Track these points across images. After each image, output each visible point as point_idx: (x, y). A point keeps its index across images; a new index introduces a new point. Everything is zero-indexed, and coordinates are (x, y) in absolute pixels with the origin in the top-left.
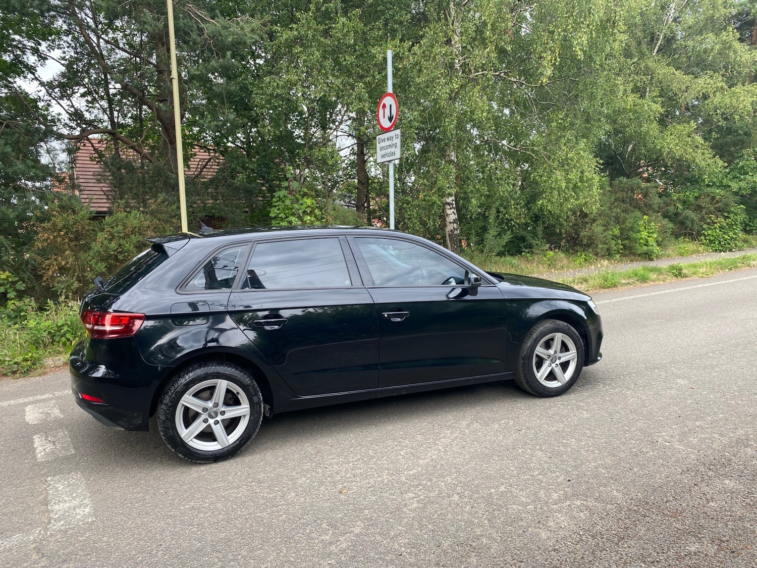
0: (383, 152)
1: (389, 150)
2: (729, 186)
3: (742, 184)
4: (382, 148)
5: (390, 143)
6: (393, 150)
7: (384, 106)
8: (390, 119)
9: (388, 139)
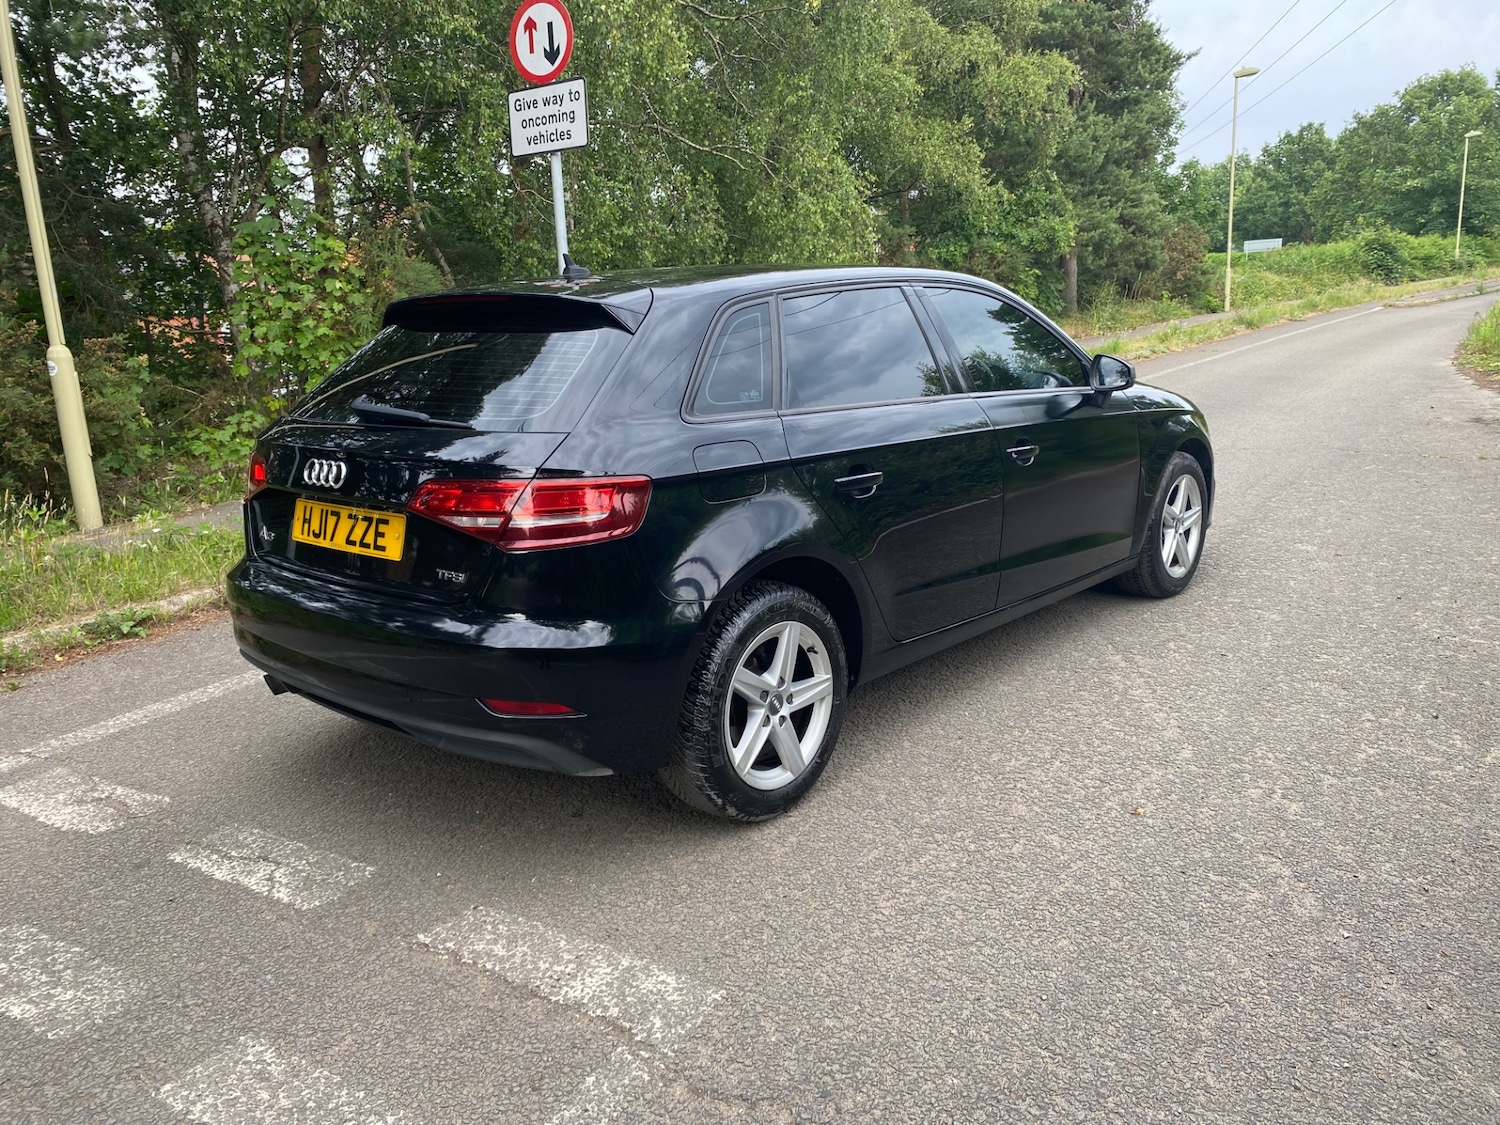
0: (533, 131)
1: (551, 128)
2: (1013, 237)
3: (1034, 232)
4: (525, 124)
5: (552, 109)
6: (563, 126)
7: (531, 25)
8: (551, 55)
9: (546, 102)
